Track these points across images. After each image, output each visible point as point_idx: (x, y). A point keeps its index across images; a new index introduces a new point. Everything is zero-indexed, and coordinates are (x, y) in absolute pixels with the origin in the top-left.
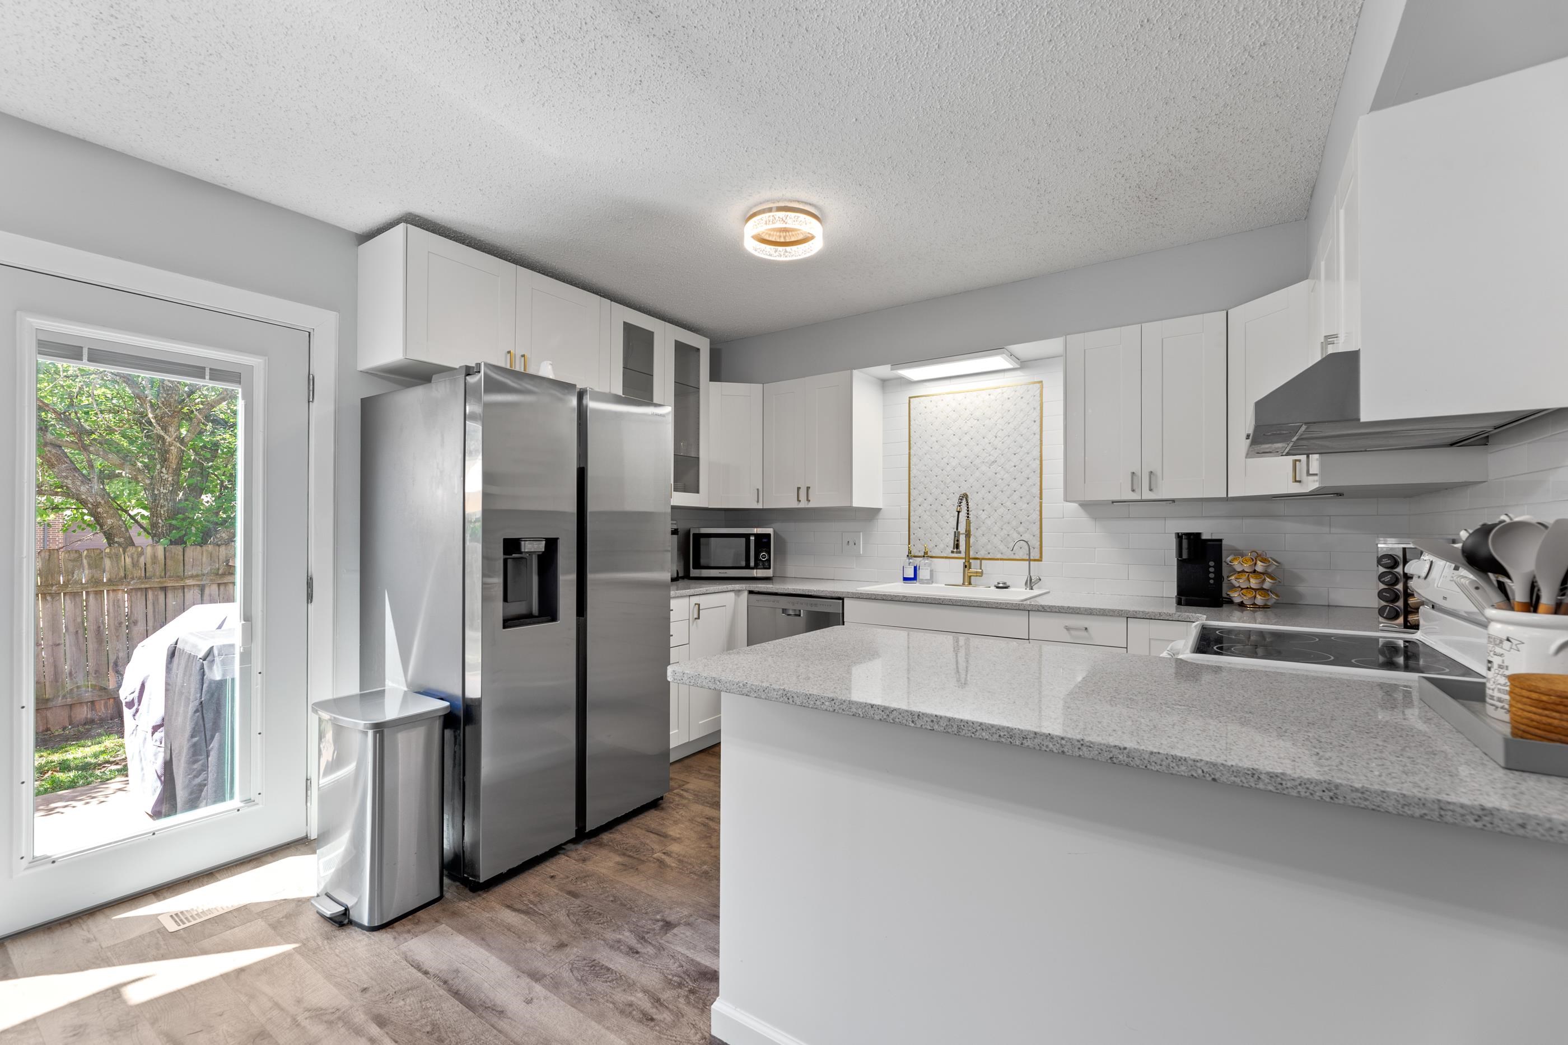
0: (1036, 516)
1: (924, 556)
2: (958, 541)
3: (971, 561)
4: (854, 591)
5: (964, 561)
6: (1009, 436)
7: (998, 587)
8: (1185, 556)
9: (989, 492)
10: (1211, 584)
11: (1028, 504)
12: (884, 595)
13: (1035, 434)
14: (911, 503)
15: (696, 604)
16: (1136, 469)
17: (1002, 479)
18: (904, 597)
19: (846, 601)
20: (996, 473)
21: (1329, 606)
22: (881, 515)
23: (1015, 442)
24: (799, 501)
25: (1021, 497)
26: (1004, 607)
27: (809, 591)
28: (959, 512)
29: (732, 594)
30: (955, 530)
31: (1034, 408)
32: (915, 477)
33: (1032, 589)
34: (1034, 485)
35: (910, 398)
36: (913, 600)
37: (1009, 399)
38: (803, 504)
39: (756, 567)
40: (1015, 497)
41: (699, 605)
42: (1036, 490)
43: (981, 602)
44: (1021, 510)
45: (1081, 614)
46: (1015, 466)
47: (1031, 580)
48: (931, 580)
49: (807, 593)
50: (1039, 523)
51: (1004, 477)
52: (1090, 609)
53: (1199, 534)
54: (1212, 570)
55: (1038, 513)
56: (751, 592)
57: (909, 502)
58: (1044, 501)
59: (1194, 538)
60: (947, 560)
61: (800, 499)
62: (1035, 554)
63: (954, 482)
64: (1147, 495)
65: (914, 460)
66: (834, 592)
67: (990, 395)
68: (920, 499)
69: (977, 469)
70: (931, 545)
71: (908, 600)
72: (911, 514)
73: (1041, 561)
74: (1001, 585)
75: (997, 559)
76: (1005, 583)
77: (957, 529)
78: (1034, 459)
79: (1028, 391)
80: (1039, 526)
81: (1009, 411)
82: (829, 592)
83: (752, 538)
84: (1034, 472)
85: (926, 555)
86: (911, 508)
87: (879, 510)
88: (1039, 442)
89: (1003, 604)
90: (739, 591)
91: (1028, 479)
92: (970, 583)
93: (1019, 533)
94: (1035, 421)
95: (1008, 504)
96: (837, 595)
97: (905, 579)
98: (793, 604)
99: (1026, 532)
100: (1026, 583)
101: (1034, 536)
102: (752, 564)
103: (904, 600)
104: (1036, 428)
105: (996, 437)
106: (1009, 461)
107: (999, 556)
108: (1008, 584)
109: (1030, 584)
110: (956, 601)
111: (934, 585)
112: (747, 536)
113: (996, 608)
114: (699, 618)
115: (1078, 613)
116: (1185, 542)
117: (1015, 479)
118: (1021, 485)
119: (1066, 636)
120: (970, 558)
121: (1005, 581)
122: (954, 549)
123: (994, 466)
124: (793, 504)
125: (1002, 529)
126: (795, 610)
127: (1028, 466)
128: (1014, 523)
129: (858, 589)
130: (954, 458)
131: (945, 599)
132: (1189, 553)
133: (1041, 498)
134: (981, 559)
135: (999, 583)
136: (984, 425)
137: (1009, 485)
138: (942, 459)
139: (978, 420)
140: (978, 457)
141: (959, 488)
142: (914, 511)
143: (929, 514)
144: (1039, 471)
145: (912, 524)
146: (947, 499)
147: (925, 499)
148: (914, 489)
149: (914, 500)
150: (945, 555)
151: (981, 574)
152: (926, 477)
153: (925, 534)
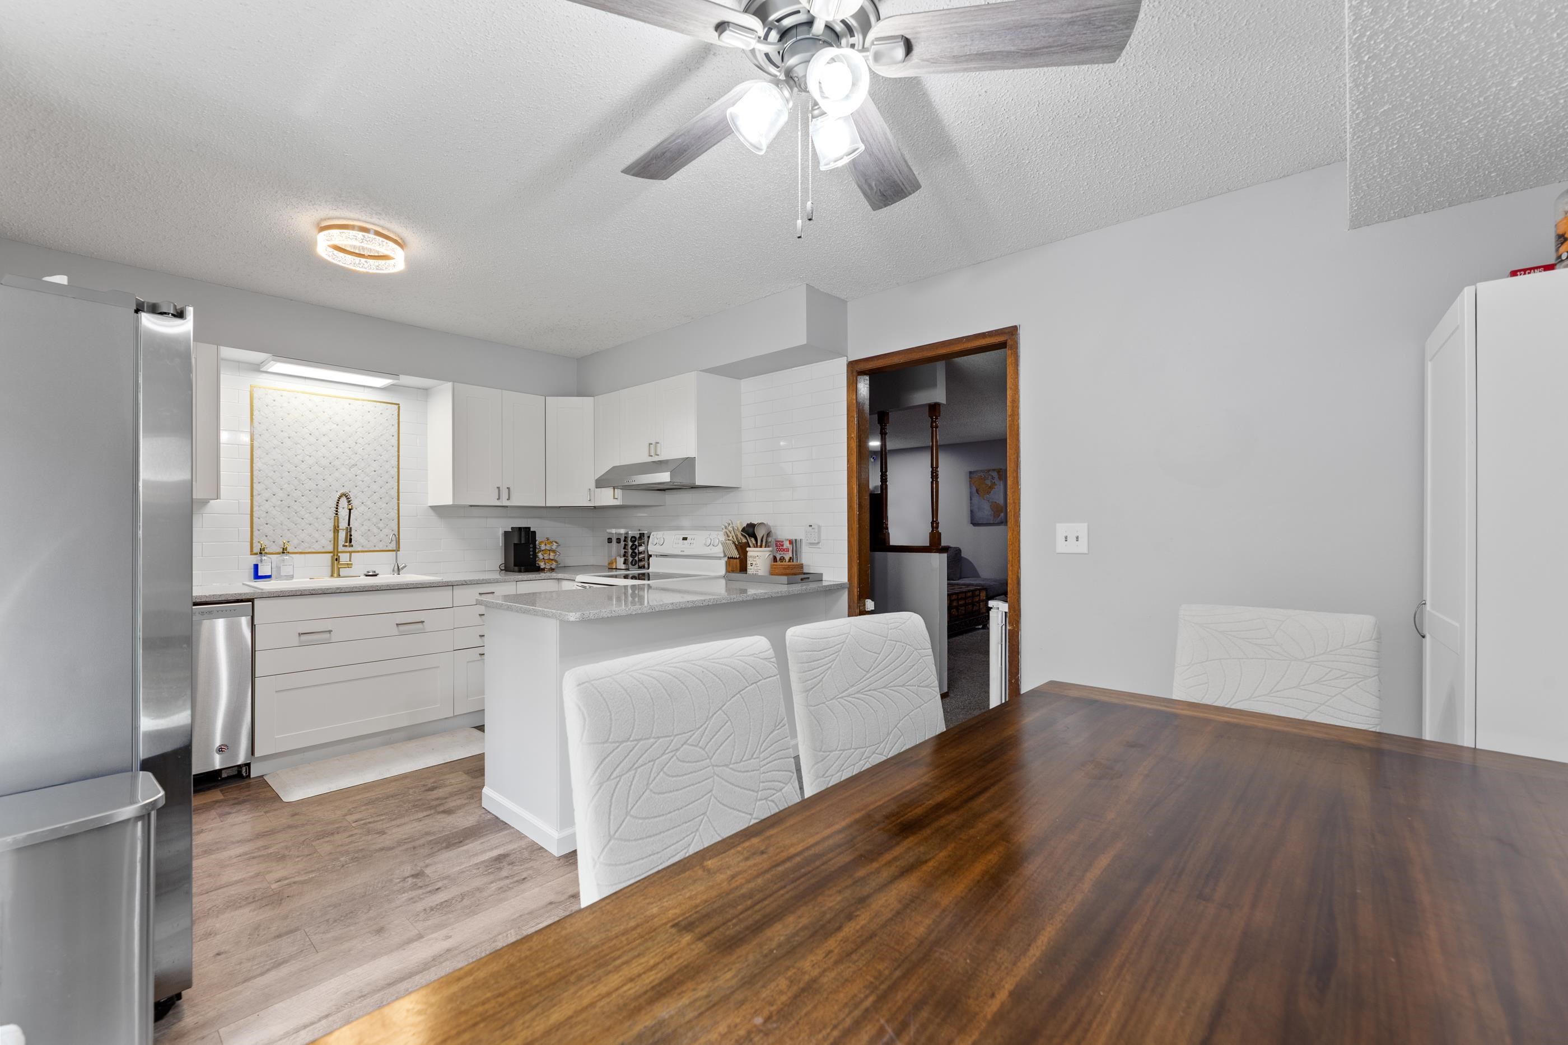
0: (393, 514)
1: (283, 553)
3: (339, 554)
5: (332, 554)
6: (369, 444)
7: (367, 576)
10: (531, 558)
11: (388, 503)
13: (392, 446)
14: (256, 497)
16: (500, 486)
17: (363, 481)
19: (256, 602)
20: (356, 476)
23: (375, 450)
25: (380, 498)
26: (436, 585)
31: (392, 425)
32: (260, 471)
33: (399, 574)
34: (392, 488)
35: (254, 387)
36: (347, 590)
37: (370, 413)
40: (375, 497)
42: (393, 493)
43: (415, 584)
44: (380, 509)
46: (375, 471)
47: (398, 567)
48: (292, 577)
50: (397, 520)
51: (365, 479)
53: (529, 528)
54: (529, 550)
55: (396, 512)
57: (252, 496)
58: (401, 502)
59: (527, 530)
60: (303, 556)
62: (393, 546)
65: (257, 452)
66: (241, 594)
67: (350, 404)
68: (267, 494)
69: (336, 470)
72: (255, 509)
73: (399, 550)
74: (371, 574)
78: (393, 467)
79: (386, 408)
80: (397, 523)
81: (369, 423)
82: (232, 595)
84: (392, 478)
85: (285, 552)
86: (255, 503)
88: (396, 454)
91: (387, 483)
92: (339, 576)
93: (378, 528)
94: (393, 436)
95: (369, 503)
96: (248, 597)
97: (258, 578)
99: (385, 527)
100: (393, 571)
101: (392, 530)
103: (337, 591)
104: (394, 441)
105: (356, 443)
106: (369, 465)
108: (377, 572)
109: (398, 570)
111: (294, 580)
113: (430, 587)
117: (375, 482)
118: (381, 487)
120: (338, 552)
121: (375, 570)
123: (355, 469)
125: (363, 525)
127: (387, 472)
128: (374, 520)
130: (310, 456)
133: (398, 500)
136: (343, 431)
137: (369, 487)
138: (296, 456)
139: (337, 425)
140: (337, 458)
141: (317, 485)
142: (259, 506)
143: (279, 510)
144: (397, 477)
145: (255, 520)
146: (303, 496)
147: (274, 495)
148: (259, 483)
149: (259, 495)
150: (300, 551)
151: (349, 565)
152: (274, 472)
153: (274, 530)
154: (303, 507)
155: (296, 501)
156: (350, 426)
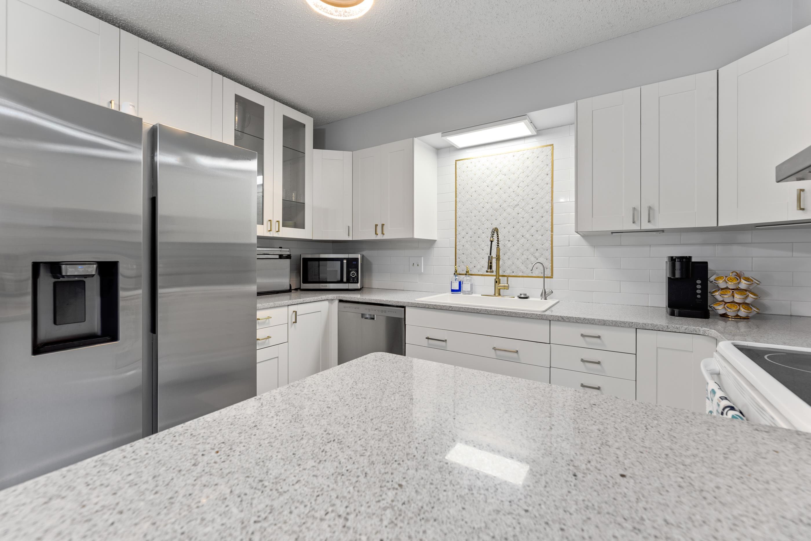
0: (548, 244)
1: (466, 274)
2: (491, 263)
3: (500, 278)
4: (413, 301)
5: (495, 277)
6: (528, 186)
7: (520, 298)
8: (678, 275)
9: (514, 227)
10: (698, 299)
11: (542, 235)
12: (435, 305)
13: (547, 184)
14: (457, 236)
15: (294, 311)
16: (637, 204)
17: (523, 218)
18: (450, 307)
19: (407, 309)
20: (518, 214)
21: (791, 316)
22: (436, 245)
23: (533, 190)
24: (376, 234)
25: (537, 231)
26: (530, 317)
27: (380, 300)
28: (492, 242)
29: (327, 303)
30: (489, 255)
31: (547, 165)
32: (460, 217)
33: (546, 299)
34: (547, 221)
35: (456, 161)
36: (457, 309)
37: (528, 158)
38: (380, 237)
39: (348, 282)
40: (533, 231)
41: (296, 312)
42: (548, 226)
43: (511, 312)
44: (537, 240)
45: (596, 324)
46: (532, 208)
47: (545, 292)
48: (471, 292)
49: (379, 303)
50: (550, 250)
51: (524, 216)
52: (604, 321)
53: (690, 258)
54: (699, 287)
55: (550, 242)
56: (341, 301)
57: (456, 235)
58: (554, 233)
59: (685, 261)
60: (483, 277)
61: (377, 233)
62: (548, 273)
63: (488, 220)
64: (646, 226)
65: (459, 205)
66: (398, 302)
68: (463, 233)
69: (505, 210)
70: (471, 266)
71: (453, 309)
72: (457, 244)
73: (552, 278)
74: (522, 296)
75: (519, 277)
76: (525, 295)
77: (490, 254)
78: (547, 203)
79: (543, 152)
80: (550, 252)
81: (528, 167)
82: (394, 302)
83: (345, 261)
84: (547, 212)
85: (467, 274)
86: (457, 240)
87: (434, 241)
88: (550, 190)
89: (529, 314)
90: (332, 300)
91: (542, 217)
92: (499, 295)
93: (535, 257)
94: (547, 174)
95: (528, 236)
96: (402, 305)
97: (453, 291)
98: (369, 310)
99: (541, 256)
100: (542, 295)
101: (547, 259)
102: (345, 279)
103: (450, 309)
104: (548, 179)
105: (518, 187)
106: (528, 204)
107: (521, 274)
108: (528, 295)
109: (545, 295)
110: (491, 311)
111: (473, 295)
112: (341, 260)
113: (523, 317)
114: (296, 322)
115: (593, 324)
116: (678, 265)
117: (532, 217)
118: (537, 222)
119: (582, 342)
120: (499, 276)
121: (525, 293)
122: (488, 269)
123: (517, 208)
124: (373, 237)
125: (523, 254)
126: (370, 315)
127: (542, 208)
128: (532, 250)
129: (416, 299)
130: (488, 203)
131: (482, 309)
132: (682, 273)
133: (552, 231)
134: (508, 277)
135: (521, 295)
136: (509, 179)
137: (528, 222)
138: (479, 204)
139: (505, 175)
140: (505, 202)
141: (492, 224)
142: (459, 242)
143: (469, 244)
144: (550, 211)
145: (457, 251)
146: (483, 233)
147: (467, 233)
148: (459, 226)
149: (459, 234)
150: (482, 274)
151: (507, 288)
152: (467, 217)
153: (467, 258)
154: (483, 241)
155: (479, 237)
156: (514, 174)
